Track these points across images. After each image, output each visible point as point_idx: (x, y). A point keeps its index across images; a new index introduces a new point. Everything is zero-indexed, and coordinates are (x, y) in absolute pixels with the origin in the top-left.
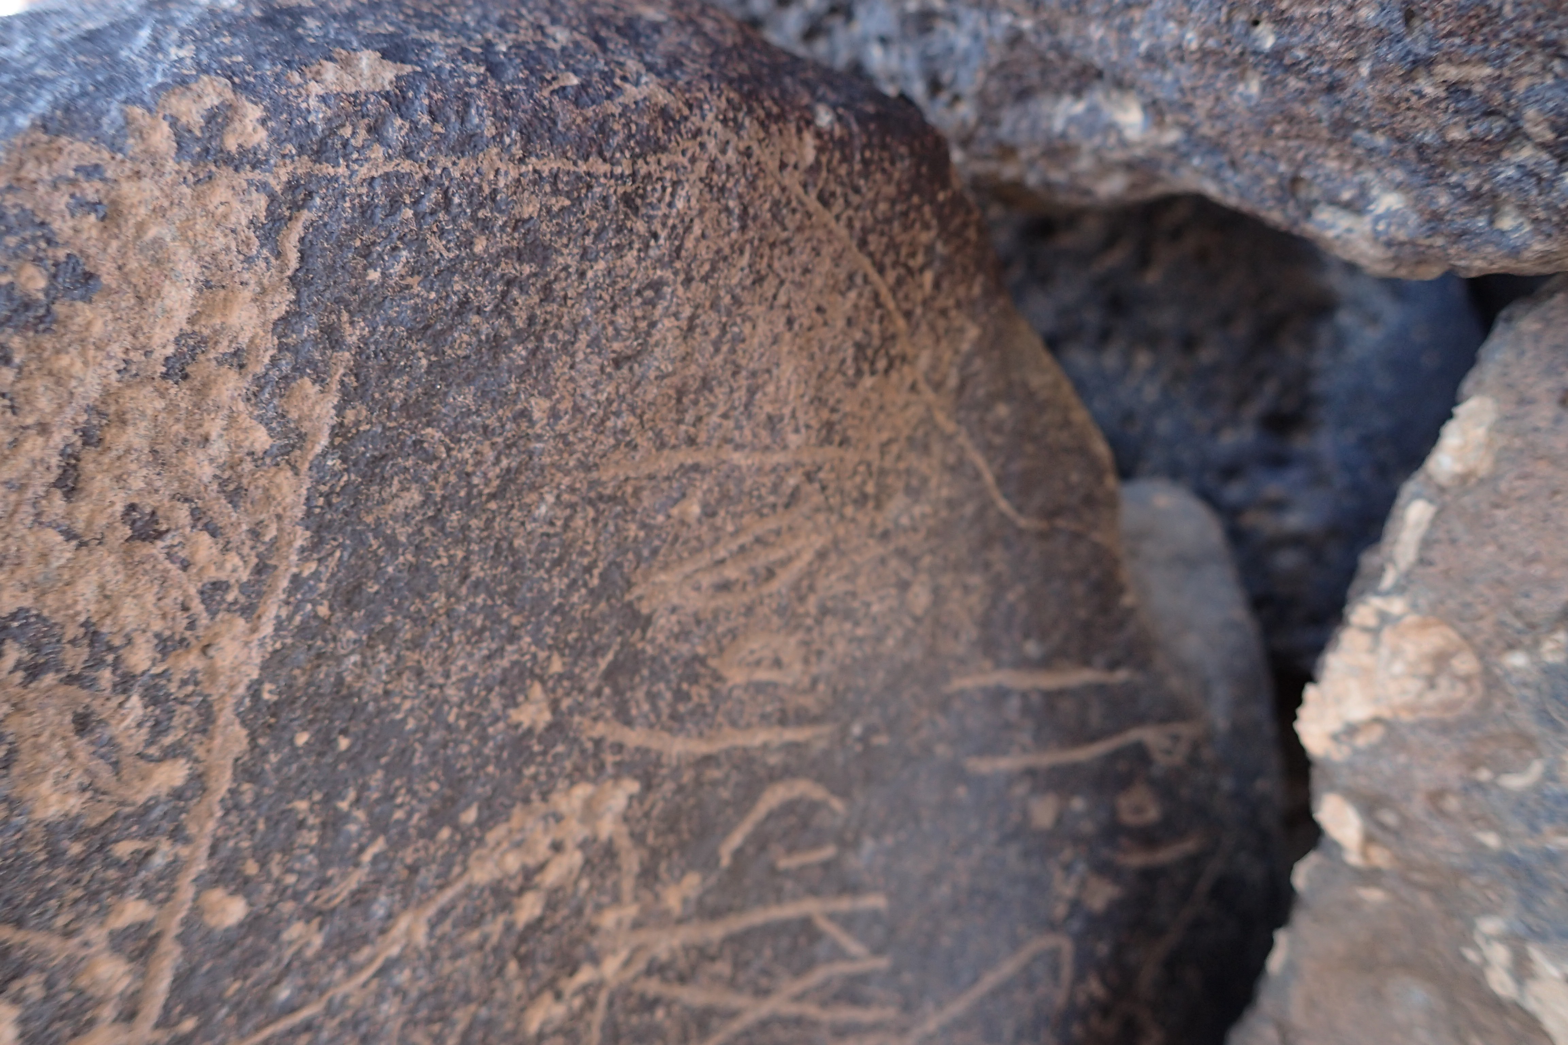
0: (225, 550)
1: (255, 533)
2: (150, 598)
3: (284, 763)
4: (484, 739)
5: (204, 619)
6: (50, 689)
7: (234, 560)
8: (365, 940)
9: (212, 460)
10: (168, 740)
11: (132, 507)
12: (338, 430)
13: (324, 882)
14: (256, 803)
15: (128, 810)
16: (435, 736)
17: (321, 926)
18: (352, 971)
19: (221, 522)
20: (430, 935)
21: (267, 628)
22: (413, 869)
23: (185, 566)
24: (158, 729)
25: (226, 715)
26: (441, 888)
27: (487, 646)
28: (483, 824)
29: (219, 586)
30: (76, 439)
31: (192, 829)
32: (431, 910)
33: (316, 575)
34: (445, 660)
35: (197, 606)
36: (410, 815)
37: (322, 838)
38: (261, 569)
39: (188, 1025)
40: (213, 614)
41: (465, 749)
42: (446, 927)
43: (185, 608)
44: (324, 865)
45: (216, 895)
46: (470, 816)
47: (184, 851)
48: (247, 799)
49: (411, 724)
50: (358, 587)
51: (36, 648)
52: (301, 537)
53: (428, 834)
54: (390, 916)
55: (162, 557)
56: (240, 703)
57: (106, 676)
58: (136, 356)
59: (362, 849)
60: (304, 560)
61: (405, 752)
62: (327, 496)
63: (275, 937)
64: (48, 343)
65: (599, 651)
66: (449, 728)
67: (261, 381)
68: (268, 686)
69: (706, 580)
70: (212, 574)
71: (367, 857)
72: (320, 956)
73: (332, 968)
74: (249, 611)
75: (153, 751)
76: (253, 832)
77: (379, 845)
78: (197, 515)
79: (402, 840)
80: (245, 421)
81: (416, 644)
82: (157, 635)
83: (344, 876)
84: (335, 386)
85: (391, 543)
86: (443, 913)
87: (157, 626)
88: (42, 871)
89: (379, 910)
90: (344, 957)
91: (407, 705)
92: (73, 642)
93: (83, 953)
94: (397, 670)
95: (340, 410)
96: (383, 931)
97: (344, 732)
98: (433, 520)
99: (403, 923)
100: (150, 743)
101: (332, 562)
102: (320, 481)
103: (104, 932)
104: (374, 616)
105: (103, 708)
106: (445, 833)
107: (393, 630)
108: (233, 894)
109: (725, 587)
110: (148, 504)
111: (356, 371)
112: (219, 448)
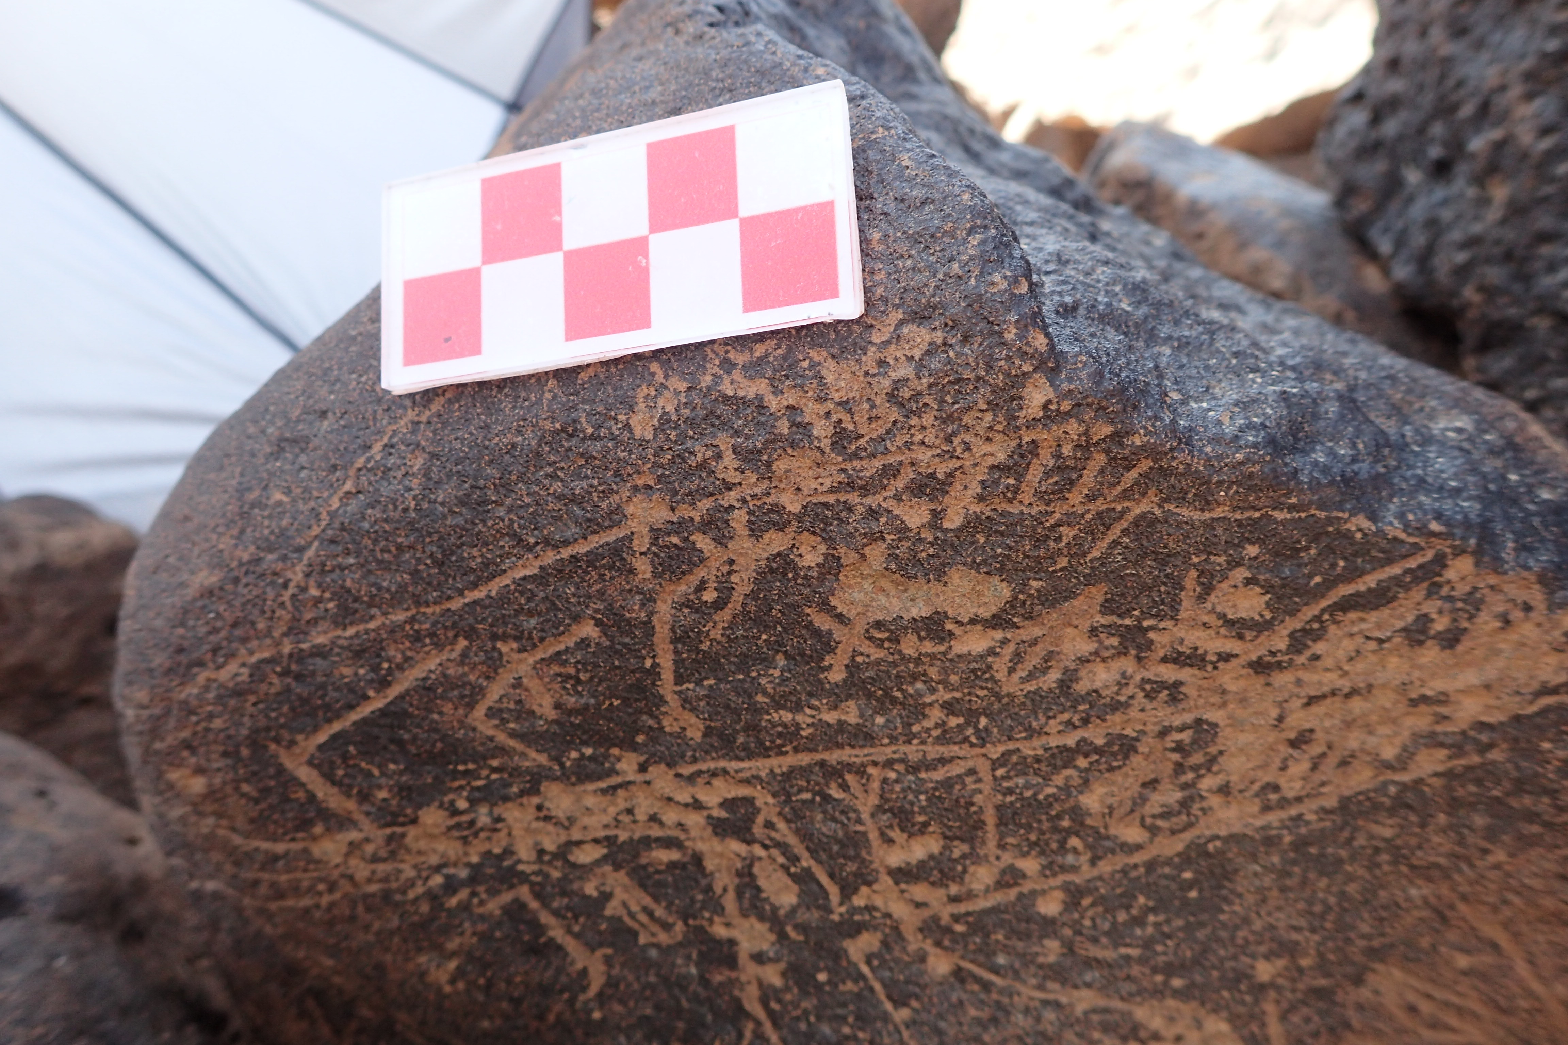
0: (1304, 779)
1: (1323, 784)
2: (1250, 765)
3: (1166, 877)
4: (1235, 957)
5: (1247, 794)
6: (1169, 759)
7: (1298, 785)
8: (1064, 982)
9: (1363, 743)
10: (1160, 823)
11: (1312, 731)
12: (1419, 781)
13: (1095, 940)
14: (1132, 880)
15: (1102, 830)
16: (1223, 934)
17: (1063, 955)
18: (1041, 987)
19: (1322, 768)
20: (1086, 1013)
21: (1259, 823)
22: (1128, 978)
23: (1284, 768)
24: (1164, 816)
25: (1188, 836)
26: (1122, 999)
27: (1303, 923)
28: (1177, 994)
29: (1276, 788)
30: (1346, 690)
31: (1101, 864)
32: (1102, 1002)
33: (1308, 823)
34: (1279, 908)
35: (1256, 787)
36: (1165, 953)
37: (1124, 924)
38: (1299, 799)
39: (959, 928)
40: (1257, 795)
41: (1222, 952)
42: (1095, 1018)
43: (1252, 783)
44: (1107, 934)
45: (1059, 895)
46: (1177, 983)
47: (1085, 868)
48: (1134, 874)
49: (1222, 917)
50: (1311, 844)
51: (1194, 741)
52: (1331, 802)
53: (1155, 970)
54: (1088, 985)
55: (1282, 755)
56: (1199, 837)
57: (1190, 776)
58: (1418, 683)
59: (1127, 945)
60: (1316, 812)
61: (1202, 925)
62: (1368, 799)
63: (1041, 938)
64: (1405, 650)
65: (1327, 975)
66: (1233, 938)
67: (1433, 734)
68: (1218, 843)
69: (1412, 997)
70: (1282, 782)
71: (1123, 951)
72: (1041, 966)
73: (1035, 975)
74: (1267, 808)
75: (1148, 821)
76: (1113, 889)
77: (1134, 952)
78: (1323, 755)
79: (1142, 961)
80: (1398, 741)
81: (1283, 890)
82: (1228, 782)
83: (1105, 948)
84: (1450, 764)
85: (1349, 841)
86: (1106, 1011)
87: (1234, 778)
88: (1044, 817)
89: (1088, 977)
90: (1045, 978)
91: (1237, 908)
92: (1206, 754)
93: (992, 859)
94: (1260, 890)
95: (1436, 774)
96: (1076, 987)
97: (1201, 891)
98: (1377, 850)
99: (1085, 993)
100: (1154, 817)
101: (1322, 824)
102: (1375, 790)
103: (1010, 861)
104: (1294, 862)
105: (1165, 785)
106: (1159, 978)
107: (1289, 874)
108: (1064, 902)
109: (1412, 1009)
110: (1319, 735)
111: (1469, 768)
112: (1372, 741)
